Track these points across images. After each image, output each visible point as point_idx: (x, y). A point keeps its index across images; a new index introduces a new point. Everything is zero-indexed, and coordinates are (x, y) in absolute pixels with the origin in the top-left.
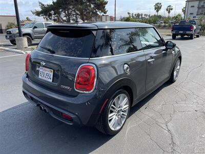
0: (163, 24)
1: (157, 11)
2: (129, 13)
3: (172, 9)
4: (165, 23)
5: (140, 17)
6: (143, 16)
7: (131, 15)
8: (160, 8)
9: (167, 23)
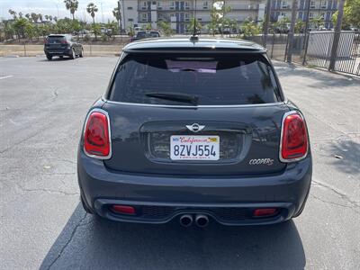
0: (93, 36)
1: (73, 12)
2: (12, 13)
3: (96, 10)
4: (95, 33)
5: (39, 21)
6: (44, 19)
7: (18, 16)
8: (76, 7)
9: (99, 34)
